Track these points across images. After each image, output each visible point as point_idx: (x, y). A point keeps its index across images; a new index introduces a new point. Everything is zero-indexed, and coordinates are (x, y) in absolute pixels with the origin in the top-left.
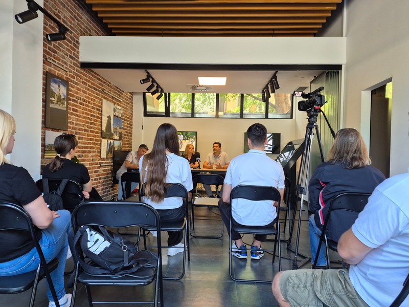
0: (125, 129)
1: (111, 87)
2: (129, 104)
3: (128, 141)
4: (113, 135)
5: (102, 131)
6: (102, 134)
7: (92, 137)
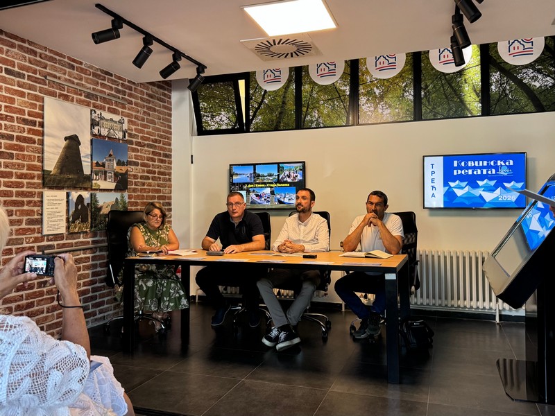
0: (143, 165)
1: (82, 71)
2: (155, 110)
3: (158, 191)
4: (89, 178)
5: (43, 171)
6: (43, 179)
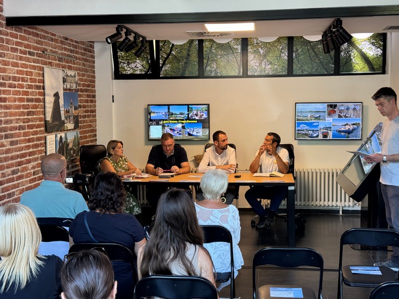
2: (87, 61)
4: (63, 123)
5: (46, 121)
6: (46, 126)
7: (31, 136)
